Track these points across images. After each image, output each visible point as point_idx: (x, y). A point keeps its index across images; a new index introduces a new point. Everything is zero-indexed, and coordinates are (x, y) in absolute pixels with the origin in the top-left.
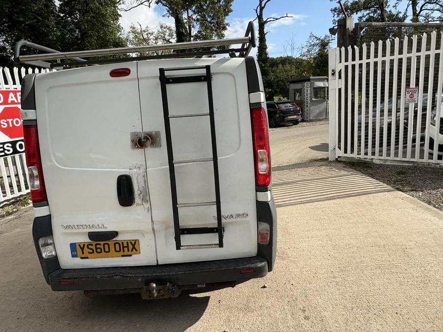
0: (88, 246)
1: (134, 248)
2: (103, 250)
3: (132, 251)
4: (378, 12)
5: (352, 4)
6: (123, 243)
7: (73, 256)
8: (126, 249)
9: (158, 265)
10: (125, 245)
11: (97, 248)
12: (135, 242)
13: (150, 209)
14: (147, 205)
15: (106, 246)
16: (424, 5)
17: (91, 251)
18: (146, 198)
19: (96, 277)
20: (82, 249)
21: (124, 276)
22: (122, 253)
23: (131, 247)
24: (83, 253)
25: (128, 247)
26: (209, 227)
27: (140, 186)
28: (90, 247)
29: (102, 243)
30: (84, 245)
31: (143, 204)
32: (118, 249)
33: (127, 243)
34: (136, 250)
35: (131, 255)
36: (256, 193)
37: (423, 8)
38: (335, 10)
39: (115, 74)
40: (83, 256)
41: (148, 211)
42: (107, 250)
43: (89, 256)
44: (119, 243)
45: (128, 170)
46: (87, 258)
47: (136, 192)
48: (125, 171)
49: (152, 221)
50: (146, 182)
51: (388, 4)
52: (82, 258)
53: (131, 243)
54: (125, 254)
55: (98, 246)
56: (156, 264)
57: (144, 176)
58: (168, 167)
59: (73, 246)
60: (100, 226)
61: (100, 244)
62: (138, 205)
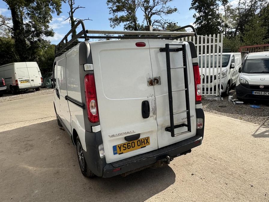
0: (123, 146)
1: (147, 142)
2: (131, 147)
3: (146, 144)
4: (133, 23)
5: (120, 18)
6: (142, 140)
7: (115, 154)
8: (143, 143)
9: (159, 149)
10: (143, 141)
11: (128, 146)
12: (148, 138)
13: (156, 119)
14: (155, 116)
15: (133, 144)
16: (154, 22)
17: (125, 148)
18: (155, 113)
19: (134, 162)
20: (120, 148)
21: (148, 158)
22: (141, 146)
23: (146, 141)
24: (120, 151)
25: (144, 142)
26: (178, 124)
27: (153, 106)
28: (124, 146)
29: (131, 142)
30: (121, 145)
31: (153, 116)
32: (139, 144)
33: (144, 139)
34: (148, 143)
35: (145, 147)
36: (195, 106)
37: (154, 24)
38: (111, 19)
39: (138, 45)
40: (121, 152)
41: (155, 120)
42: (133, 146)
43: (124, 151)
44: (140, 141)
45: (147, 98)
46: (123, 153)
47: (151, 109)
48: (145, 99)
49: (157, 125)
50: (155, 103)
51: (137, 20)
52: (119, 154)
53: (146, 139)
54: (143, 146)
55: (129, 145)
56: (157, 149)
57: (154, 101)
58: (168, 94)
59: (115, 148)
60: (132, 132)
61: (130, 143)
62: (151, 117)
